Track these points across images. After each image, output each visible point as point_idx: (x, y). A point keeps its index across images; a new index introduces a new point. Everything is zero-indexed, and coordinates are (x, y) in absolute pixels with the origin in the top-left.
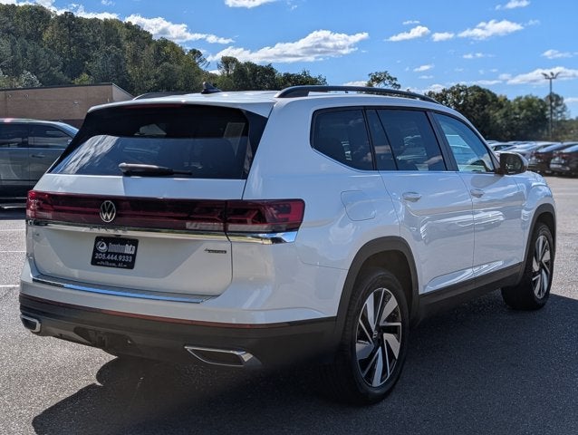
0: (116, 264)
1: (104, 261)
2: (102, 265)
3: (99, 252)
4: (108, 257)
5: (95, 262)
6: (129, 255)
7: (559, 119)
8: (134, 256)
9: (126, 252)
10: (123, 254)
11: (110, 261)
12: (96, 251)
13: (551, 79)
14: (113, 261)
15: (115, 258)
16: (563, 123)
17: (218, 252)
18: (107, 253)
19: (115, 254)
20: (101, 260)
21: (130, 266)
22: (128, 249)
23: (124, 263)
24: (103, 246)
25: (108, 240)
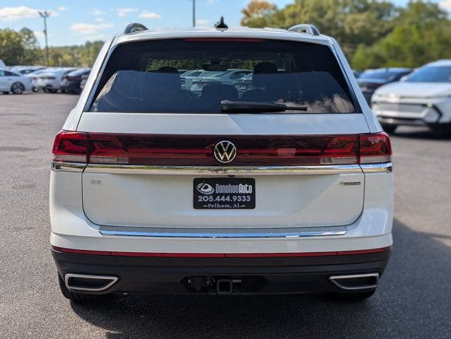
0: (231, 205)
1: (213, 203)
2: (211, 208)
3: (203, 195)
4: (218, 199)
5: (198, 205)
6: (246, 195)
7: (32, 49)
8: (253, 195)
9: (240, 192)
10: (237, 194)
11: (221, 203)
12: (197, 194)
13: (45, 17)
14: (226, 203)
15: (228, 199)
16: (35, 52)
17: (354, 184)
18: (215, 195)
19: (226, 195)
20: (209, 202)
21: (251, 205)
22: (243, 189)
23: (241, 203)
24: (206, 187)
25: (213, 181)
